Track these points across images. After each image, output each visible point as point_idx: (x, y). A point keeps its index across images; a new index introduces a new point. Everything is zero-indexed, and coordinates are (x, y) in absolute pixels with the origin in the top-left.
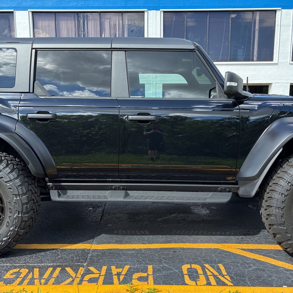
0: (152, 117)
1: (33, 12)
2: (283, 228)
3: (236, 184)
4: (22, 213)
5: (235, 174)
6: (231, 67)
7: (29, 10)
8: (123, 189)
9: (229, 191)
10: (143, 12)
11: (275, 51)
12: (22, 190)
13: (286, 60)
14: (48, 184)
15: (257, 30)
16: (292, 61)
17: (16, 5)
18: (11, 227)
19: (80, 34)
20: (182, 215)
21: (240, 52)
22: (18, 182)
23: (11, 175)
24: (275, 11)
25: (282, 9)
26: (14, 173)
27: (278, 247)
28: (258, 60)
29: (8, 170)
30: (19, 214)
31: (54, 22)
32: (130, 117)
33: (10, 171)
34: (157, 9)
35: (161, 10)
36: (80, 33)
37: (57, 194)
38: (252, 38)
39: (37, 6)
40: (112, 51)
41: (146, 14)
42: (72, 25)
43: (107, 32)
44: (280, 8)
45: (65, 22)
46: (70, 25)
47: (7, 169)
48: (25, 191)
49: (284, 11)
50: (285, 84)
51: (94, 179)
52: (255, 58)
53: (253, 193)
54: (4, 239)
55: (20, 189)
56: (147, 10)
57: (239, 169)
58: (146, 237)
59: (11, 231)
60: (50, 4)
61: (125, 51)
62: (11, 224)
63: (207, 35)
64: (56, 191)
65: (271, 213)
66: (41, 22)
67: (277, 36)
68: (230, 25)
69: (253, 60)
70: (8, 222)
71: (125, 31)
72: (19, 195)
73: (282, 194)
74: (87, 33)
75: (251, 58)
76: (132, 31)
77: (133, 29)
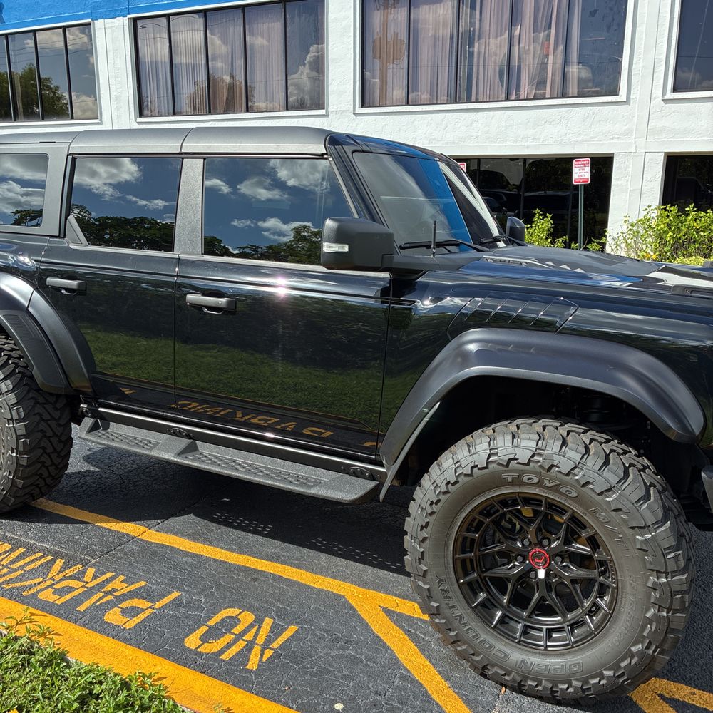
0: (224, 301)
2: (423, 586)
3: (382, 465)
4: (17, 451)
8: (188, 436)
9: (371, 478)
12: (18, 413)
14: (81, 406)
18: (4, 471)
22: (13, 397)
26: (8, 382)
32: (189, 297)
40: (183, 158)
48: (23, 415)
51: (145, 410)
55: (15, 411)
59: (4, 478)
61: (204, 159)
64: (93, 420)
72: (12, 420)
73: (423, 508)
76: (593, 13)
77: (596, 8)
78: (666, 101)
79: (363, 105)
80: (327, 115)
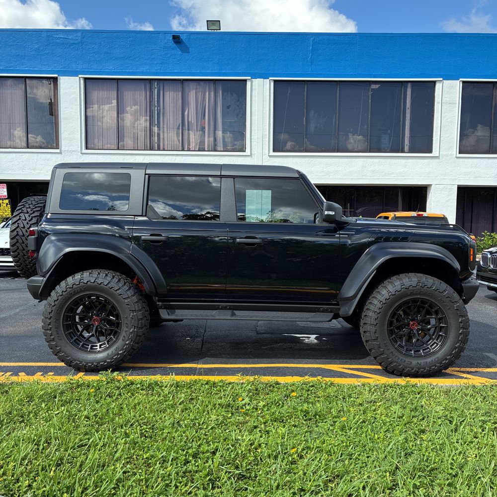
0: (259, 240)
1: (85, 79)
3: (337, 305)
4: (137, 327)
5: (335, 296)
6: (372, 160)
7: (80, 76)
8: (230, 309)
9: (331, 312)
10: (246, 80)
11: (434, 139)
13: (450, 152)
14: (157, 303)
15: (408, 108)
16: (459, 153)
17: (61, 68)
18: (127, 341)
19: (152, 110)
20: (289, 344)
21: (385, 139)
22: (135, 299)
23: (128, 292)
24: (434, 82)
25: (443, 80)
26: (131, 291)
27: (379, 367)
28: (410, 152)
29: (126, 288)
30: (134, 329)
31: (115, 93)
32: (238, 240)
33: (127, 288)
34: (265, 76)
35: (270, 78)
36: (153, 108)
37: (166, 313)
38: (402, 120)
39: (93, 70)
40: (221, 178)
41: (249, 84)
42: (141, 97)
43: (192, 107)
44: (441, 79)
45: (132, 92)
46: (138, 97)
47: (125, 286)
48: (141, 308)
49: (447, 83)
50: (449, 187)
51: (202, 299)
52: (406, 148)
53: (351, 312)
54: (120, 352)
55: (137, 306)
56: (250, 78)
57: (340, 291)
58: (251, 360)
59: (127, 344)
60: (111, 67)
61: (234, 178)
62: (127, 338)
63: (337, 115)
64: (165, 310)
65: (366, 330)
66: (96, 92)
67: (437, 118)
68: (370, 101)
69: (403, 152)
70: (124, 336)
71: (217, 107)
72: (135, 311)
73: (375, 312)
74: (163, 108)
75: (401, 148)
76: (228, 107)
77: (229, 104)
78: (270, 156)
79: (87, 148)
80: (60, 153)
